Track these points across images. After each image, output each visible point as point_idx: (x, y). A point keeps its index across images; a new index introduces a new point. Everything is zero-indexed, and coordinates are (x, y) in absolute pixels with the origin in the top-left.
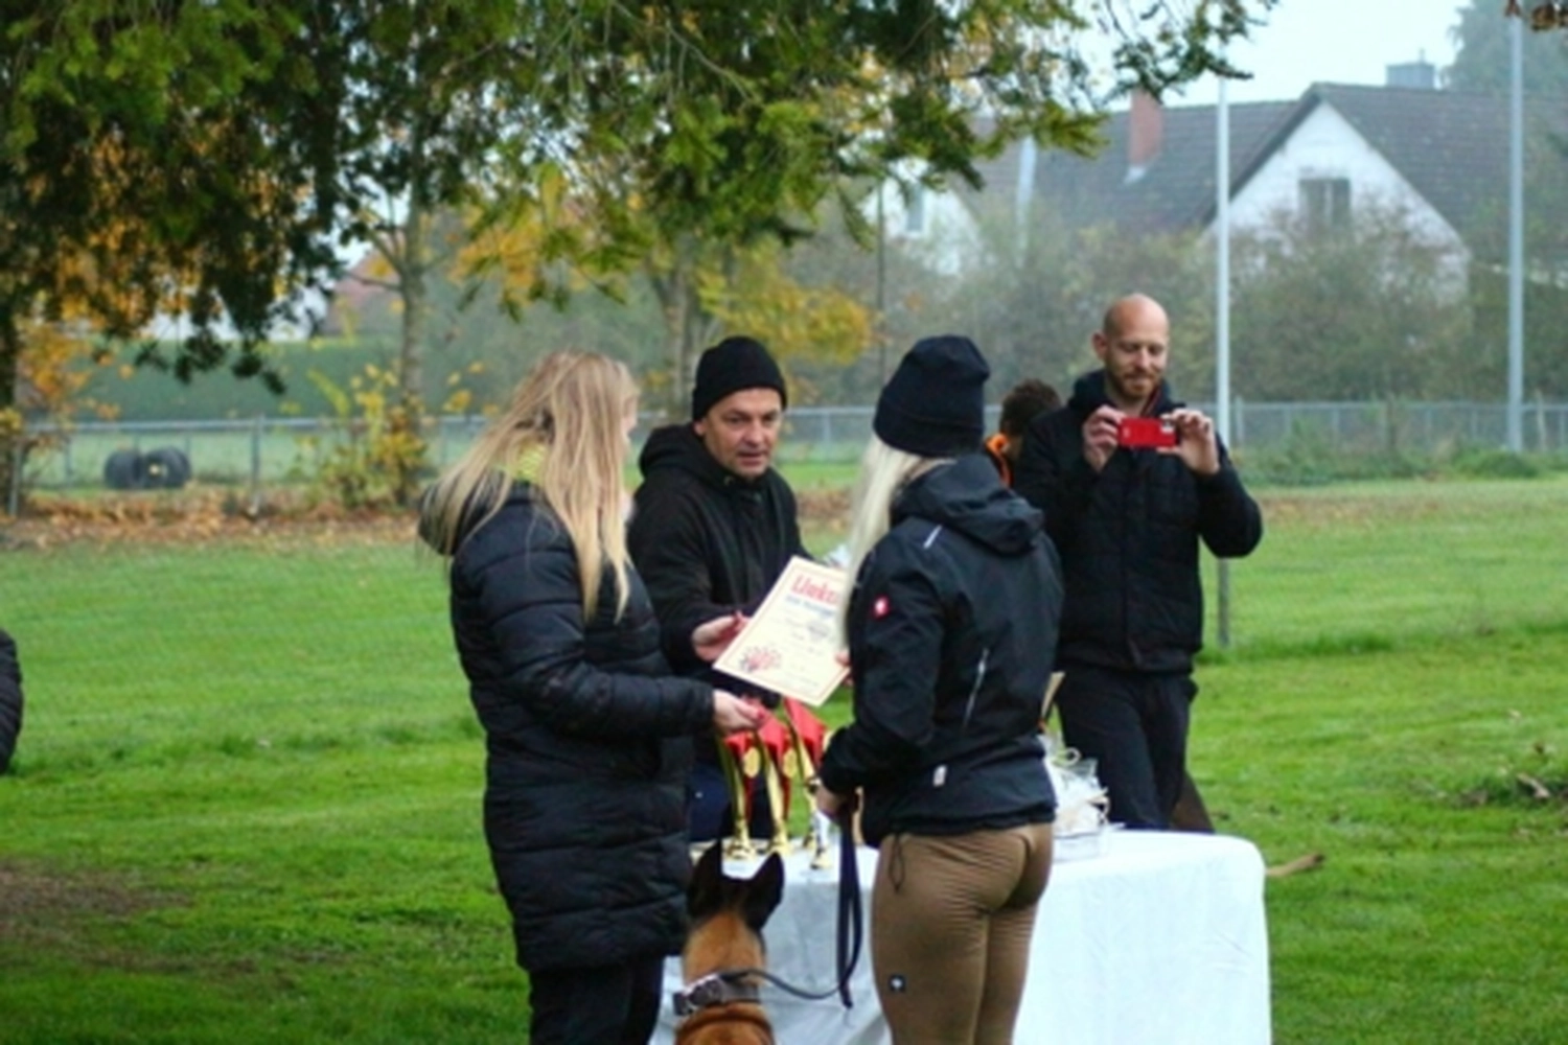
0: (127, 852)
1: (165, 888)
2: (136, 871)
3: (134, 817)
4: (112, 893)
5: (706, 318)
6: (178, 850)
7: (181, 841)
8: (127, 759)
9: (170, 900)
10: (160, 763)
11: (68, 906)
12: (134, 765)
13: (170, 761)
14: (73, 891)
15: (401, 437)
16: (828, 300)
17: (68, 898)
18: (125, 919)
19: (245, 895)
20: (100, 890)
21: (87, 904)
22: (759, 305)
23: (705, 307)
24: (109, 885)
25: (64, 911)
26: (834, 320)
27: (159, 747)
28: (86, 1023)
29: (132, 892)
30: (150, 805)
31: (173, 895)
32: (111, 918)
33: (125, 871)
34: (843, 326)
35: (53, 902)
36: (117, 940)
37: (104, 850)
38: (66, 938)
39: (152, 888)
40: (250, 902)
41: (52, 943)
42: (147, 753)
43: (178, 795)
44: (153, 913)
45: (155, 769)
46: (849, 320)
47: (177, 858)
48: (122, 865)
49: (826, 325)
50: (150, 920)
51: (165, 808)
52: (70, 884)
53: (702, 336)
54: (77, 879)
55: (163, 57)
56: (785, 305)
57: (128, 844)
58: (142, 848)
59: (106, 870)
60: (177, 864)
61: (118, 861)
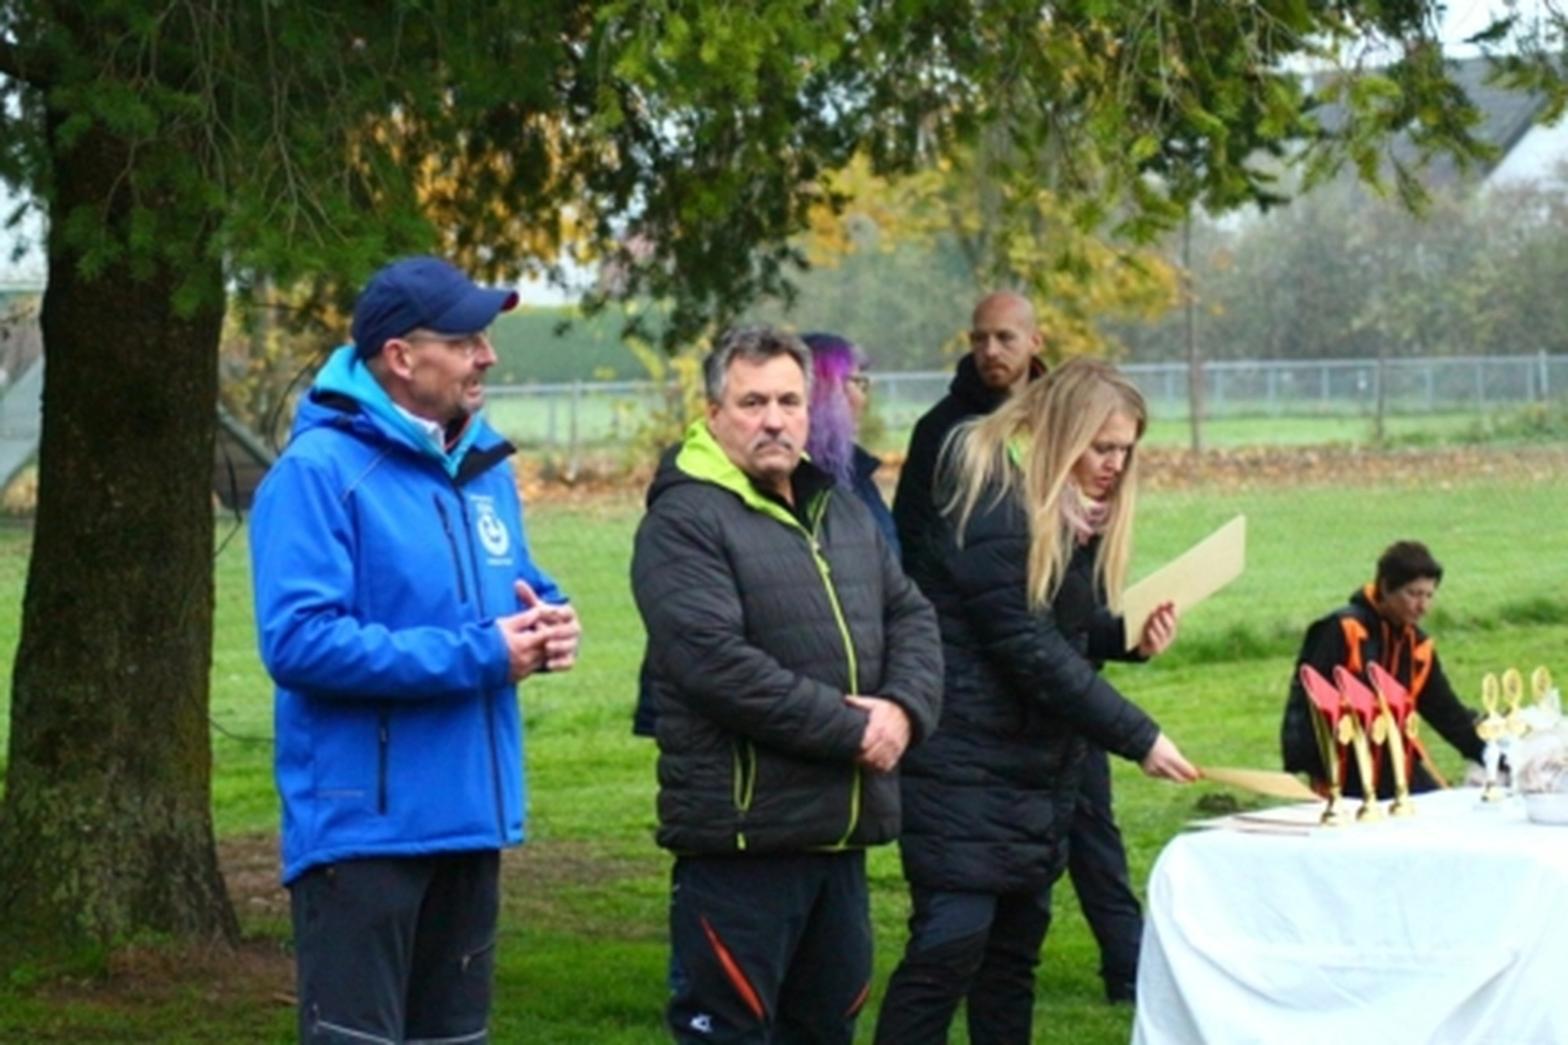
0: (578, 822)
1: (628, 858)
2: (594, 842)
3: (566, 785)
4: (578, 863)
5: (1014, 275)
6: (627, 819)
7: (627, 810)
8: (541, 729)
9: (637, 869)
10: (573, 732)
11: (539, 876)
12: (547, 734)
13: (581, 729)
14: (539, 861)
17: (537, 869)
18: (599, 888)
20: (566, 860)
21: (557, 873)
23: (1013, 266)
24: (573, 855)
25: (538, 882)
27: (569, 715)
28: (613, 993)
29: (599, 861)
30: (576, 774)
31: (641, 865)
32: (583, 888)
33: (582, 841)
34: (1151, 284)
35: (522, 872)
36: (598, 911)
37: (554, 820)
38: (549, 908)
39: (616, 858)
41: (535, 914)
42: (556, 721)
43: (600, 763)
44: (625, 882)
45: (569, 737)
46: (1157, 278)
47: (629, 827)
48: (576, 835)
49: (1134, 285)
50: (624, 889)
51: (590, 776)
52: (533, 854)
54: (538, 849)
55: (753, 39)
57: (575, 812)
58: (590, 817)
59: (562, 840)
60: (632, 833)
61: (572, 830)
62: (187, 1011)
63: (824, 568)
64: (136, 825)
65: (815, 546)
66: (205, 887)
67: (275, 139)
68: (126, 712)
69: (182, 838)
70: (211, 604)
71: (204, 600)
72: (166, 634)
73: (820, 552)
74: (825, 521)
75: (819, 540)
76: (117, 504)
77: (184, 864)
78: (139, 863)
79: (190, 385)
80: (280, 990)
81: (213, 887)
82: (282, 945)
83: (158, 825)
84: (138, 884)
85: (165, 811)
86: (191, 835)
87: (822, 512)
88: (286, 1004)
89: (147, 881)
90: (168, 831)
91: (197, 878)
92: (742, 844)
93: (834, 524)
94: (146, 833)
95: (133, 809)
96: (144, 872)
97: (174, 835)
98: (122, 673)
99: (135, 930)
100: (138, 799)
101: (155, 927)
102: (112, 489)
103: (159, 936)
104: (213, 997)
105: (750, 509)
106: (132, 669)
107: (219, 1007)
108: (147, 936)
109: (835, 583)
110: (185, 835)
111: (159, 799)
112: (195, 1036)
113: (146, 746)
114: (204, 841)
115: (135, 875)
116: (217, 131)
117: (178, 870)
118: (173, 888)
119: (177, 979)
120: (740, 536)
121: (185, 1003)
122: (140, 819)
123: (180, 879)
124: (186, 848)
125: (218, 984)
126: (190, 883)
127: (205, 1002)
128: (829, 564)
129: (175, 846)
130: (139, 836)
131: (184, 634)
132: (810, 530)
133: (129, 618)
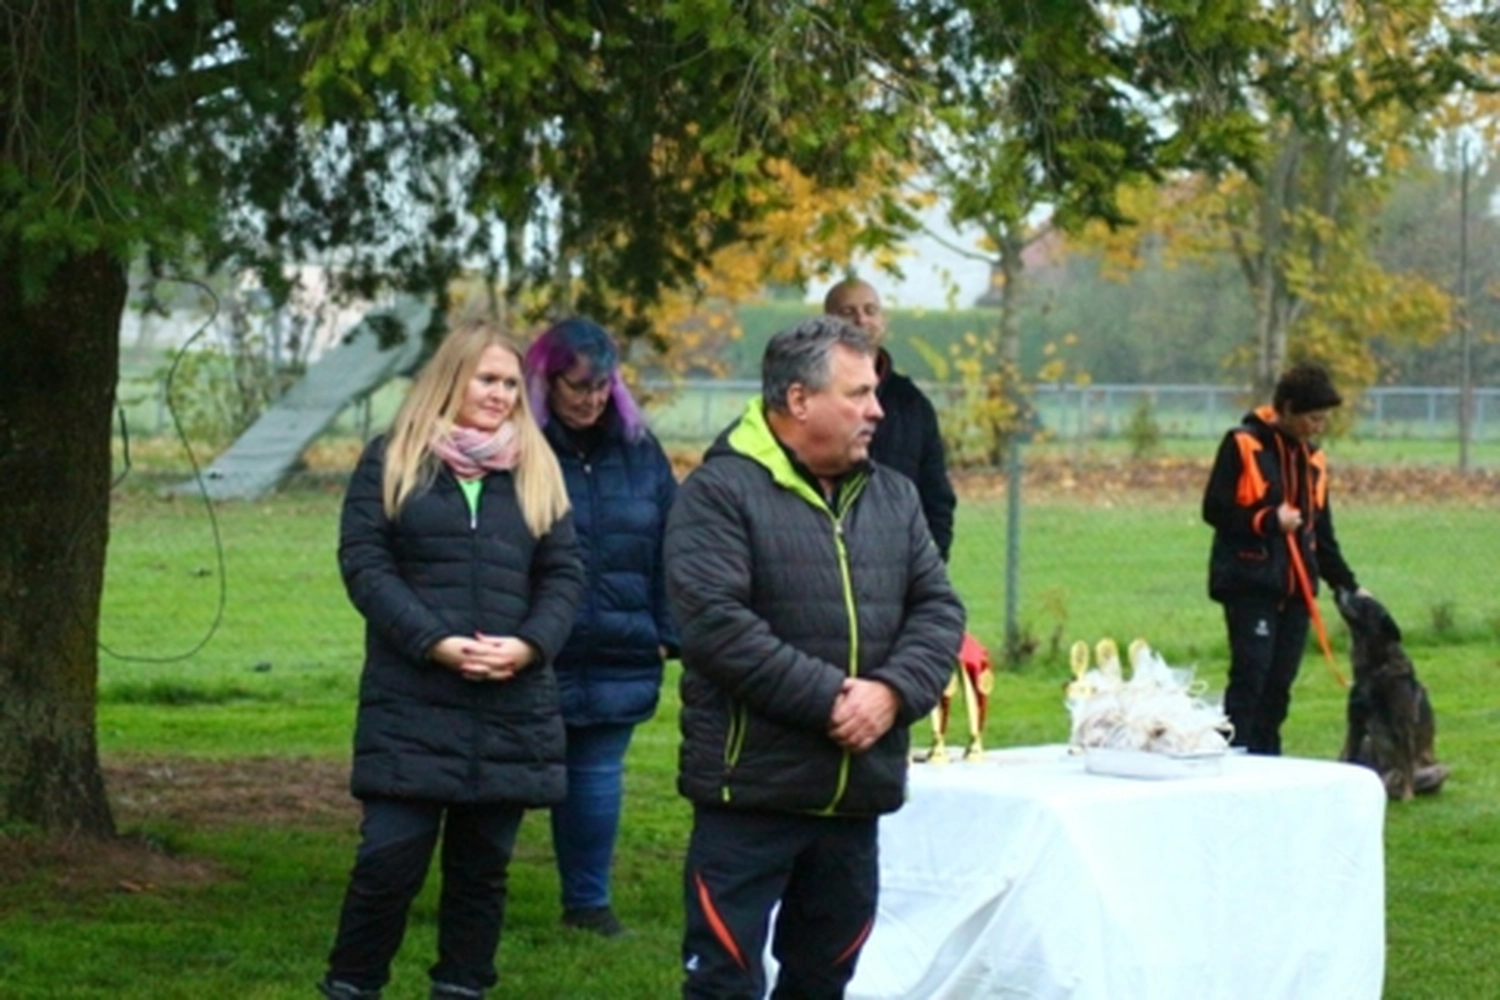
5: (1292, 298)
15: (996, 402)
16: (1411, 285)
19: (641, 802)
22: (1343, 290)
23: (1291, 288)
26: (1416, 304)
34: (1424, 310)
40: (645, 808)
46: (1431, 306)
49: (1408, 309)
53: (1288, 315)
55: (427, 57)
56: (1370, 288)
62: (36, 891)
63: (841, 549)
64: (19, 729)
65: (838, 529)
66: (81, 787)
67: (75, 130)
68: (14, 628)
69: (60, 742)
70: (104, 539)
71: (95, 535)
72: (56, 562)
73: (843, 537)
74: (856, 505)
75: (843, 525)
76: (18, 447)
77: (61, 765)
78: (20, 762)
79: (89, 345)
80: (128, 878)
81: (88, 787)
82: (150, 842)
83: (39, 730)
84: (18, 781)
85: (46, 719)
86: (71, 741)
87: (854, 496)
88: (128, 891)
89: (26, 778)
90: (48, 737)
91: (74, 778)
92: (726, 797)
93: (866, 508)
94: (28, 737)
95: (15, 714)
96: (23, 770)
97: (54, 740)
98: (13, 595)
99: (10, 818)
100: (22, 707)
101: (30, 819)
102: (14, 433)
103: (28, 827)
104: (67, 880)
105: (780, 488)
106: (23, 592)
107: (66, 889)
108: (19, 826)
109: (850, 566)
110: (65, 740)
111: (41, 710)
112: (34, 912)
113: (33, 659)
114: (85, 747)
115: (14, 773)
116: (23, 121)
117: (55, 770)
118: (48, 786)
119: (36, 863)
120: (761, 510)
121: (34, 885)
122: (23, 723)
123: (55, 779)
124: (65, 750)
125: (73, 870)
126: (66, 782)
127: (54, 885)
128: (847, 546)
129: (54, 750)
130: (20, 738)
131: (72, 563)
132: (837, 515)
133: (23, 547)
